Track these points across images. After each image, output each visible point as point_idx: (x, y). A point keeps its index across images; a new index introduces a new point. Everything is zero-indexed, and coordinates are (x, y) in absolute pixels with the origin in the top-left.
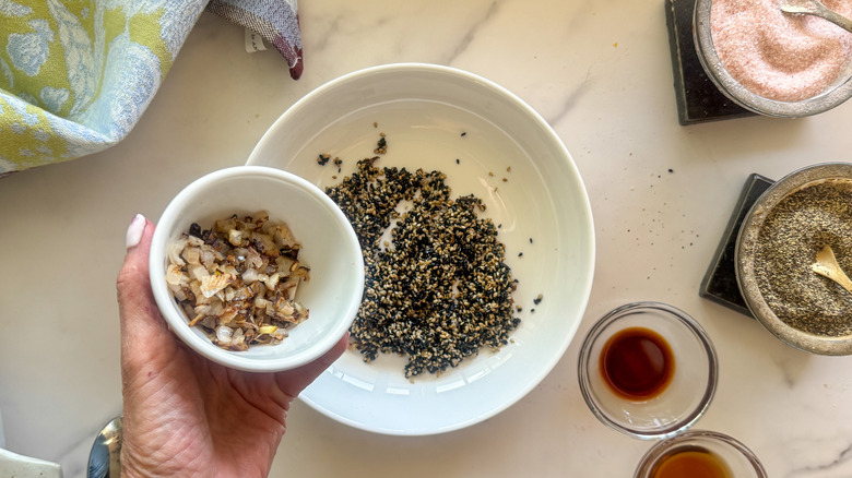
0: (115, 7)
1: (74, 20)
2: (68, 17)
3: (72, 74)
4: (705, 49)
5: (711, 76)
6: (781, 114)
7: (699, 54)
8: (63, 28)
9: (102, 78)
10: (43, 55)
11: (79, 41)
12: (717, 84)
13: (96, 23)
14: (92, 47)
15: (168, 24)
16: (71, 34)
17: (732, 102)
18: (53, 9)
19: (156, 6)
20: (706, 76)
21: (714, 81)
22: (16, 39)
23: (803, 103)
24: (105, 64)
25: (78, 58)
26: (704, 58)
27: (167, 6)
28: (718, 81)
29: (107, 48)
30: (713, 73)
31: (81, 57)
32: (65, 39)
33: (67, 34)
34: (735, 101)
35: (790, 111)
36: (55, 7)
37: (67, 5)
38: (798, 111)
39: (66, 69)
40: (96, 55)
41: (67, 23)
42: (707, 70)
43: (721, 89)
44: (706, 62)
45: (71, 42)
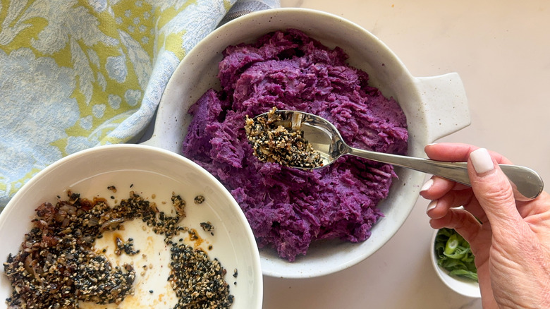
0: (161, 33)
1: (137, 45)
2: (133, 43)
3: (140, 80)
8: (130, 50)
10: (126, 70)
11: (141, 58)
14: (151, 61)
15: (187, 39)
16: (136, 54)
18: (123, 39)
19: (181, 28)
22: (112, 60)
27: (188, 28)
32: (132, 57)
33: (133, 53)
37: (131, 36)
39: (137, 78)
41: (133, 47)
45: (137, 59)
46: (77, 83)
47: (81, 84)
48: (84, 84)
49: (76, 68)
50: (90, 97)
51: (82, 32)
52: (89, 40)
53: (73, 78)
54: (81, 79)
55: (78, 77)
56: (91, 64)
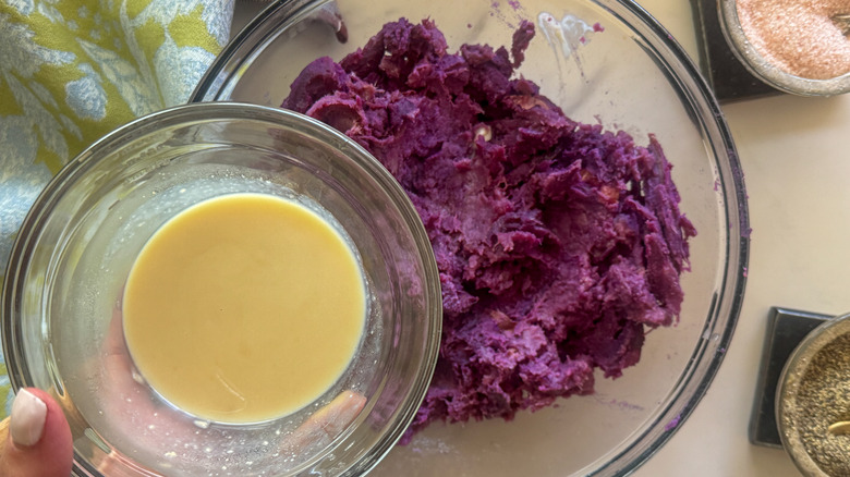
0: (144, 23)
1: (112, 56)
2: (105, 55)
3: (134, 107)
4: (731, 27)
5: (737, 54)
6: (813, 92)
7: (724, 32)
8: (105, 67)
9: (162, 98)
10: (103, 96)
11: (125, 74)
12: (744, 63)
13: (132, 49)
14: (140, 73)
15: (211, 18)
16: (114, 70)
17: (761, 82)
18: (88, 52)
19: (192, 5)
20: (733, 55)
21: (742, 60)
22: (73, 87)
23: (836, 80)
24: (157, 84)
25: (132, 90)
26: (730, 36)
28: (746, 61)
29: (153, 67)
30: (740, 53)
31: (134, 88)
32: (112, 77)
33: (111, 71)
34: (764, 81)
35: (823, 89)
36: (90, 49)
37: (99, 44)
38: (832, 89)
39: (127, 105)
40: (146, 79)
41: (106, 61)
42: (733, 49)
43: (749, 69)
44: (732, 41)
45: (119, 78)
46: (39, 137)
47: (45, 137)
48: (50, 135)
49: (28, 114)
50: (67, 154)
51: (9, 58)
52: (25, 68)
53: (29, 131)
54: (42, 128)
55: (36, 127)
56: (43, 104)
